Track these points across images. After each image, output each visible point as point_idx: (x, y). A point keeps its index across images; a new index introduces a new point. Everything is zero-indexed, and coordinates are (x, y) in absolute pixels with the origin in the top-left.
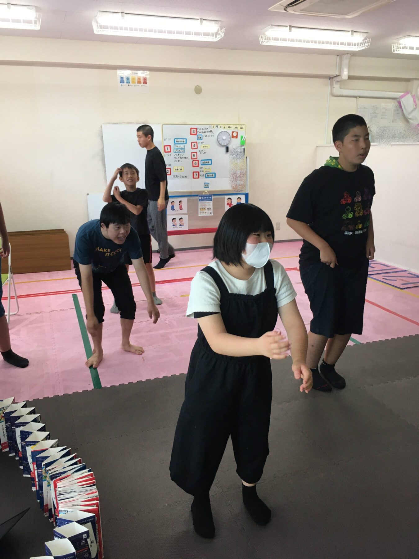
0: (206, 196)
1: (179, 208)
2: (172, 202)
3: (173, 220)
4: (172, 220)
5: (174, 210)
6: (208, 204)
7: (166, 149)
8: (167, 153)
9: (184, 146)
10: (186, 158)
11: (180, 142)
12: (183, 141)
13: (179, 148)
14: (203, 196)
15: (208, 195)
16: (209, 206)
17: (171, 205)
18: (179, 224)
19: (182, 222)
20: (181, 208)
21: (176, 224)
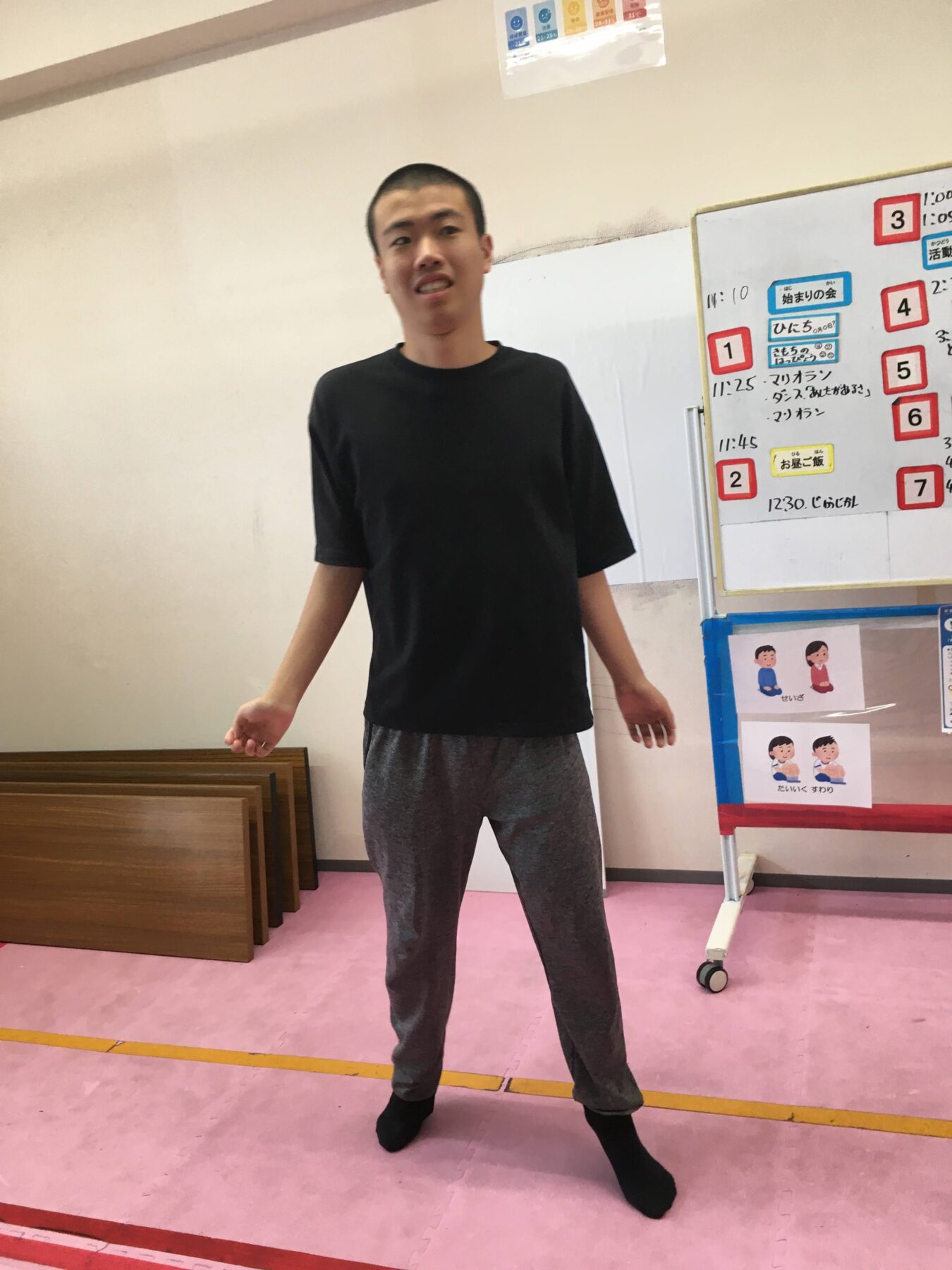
1: (811, 684)
2: (759, 651)
3: (776, 749)
4: (771, 749)
5: (775, 692)
7: (722, 352)
8: (725, 378)
9: (834, 318)
10: (851, 389)
11: (805, 303)
12: (826, 289)
13: (801, 334)
17: (760, 668)
18: (817, 773)
19: (830, 763)
20: (822, 684)
21: (794, 768)
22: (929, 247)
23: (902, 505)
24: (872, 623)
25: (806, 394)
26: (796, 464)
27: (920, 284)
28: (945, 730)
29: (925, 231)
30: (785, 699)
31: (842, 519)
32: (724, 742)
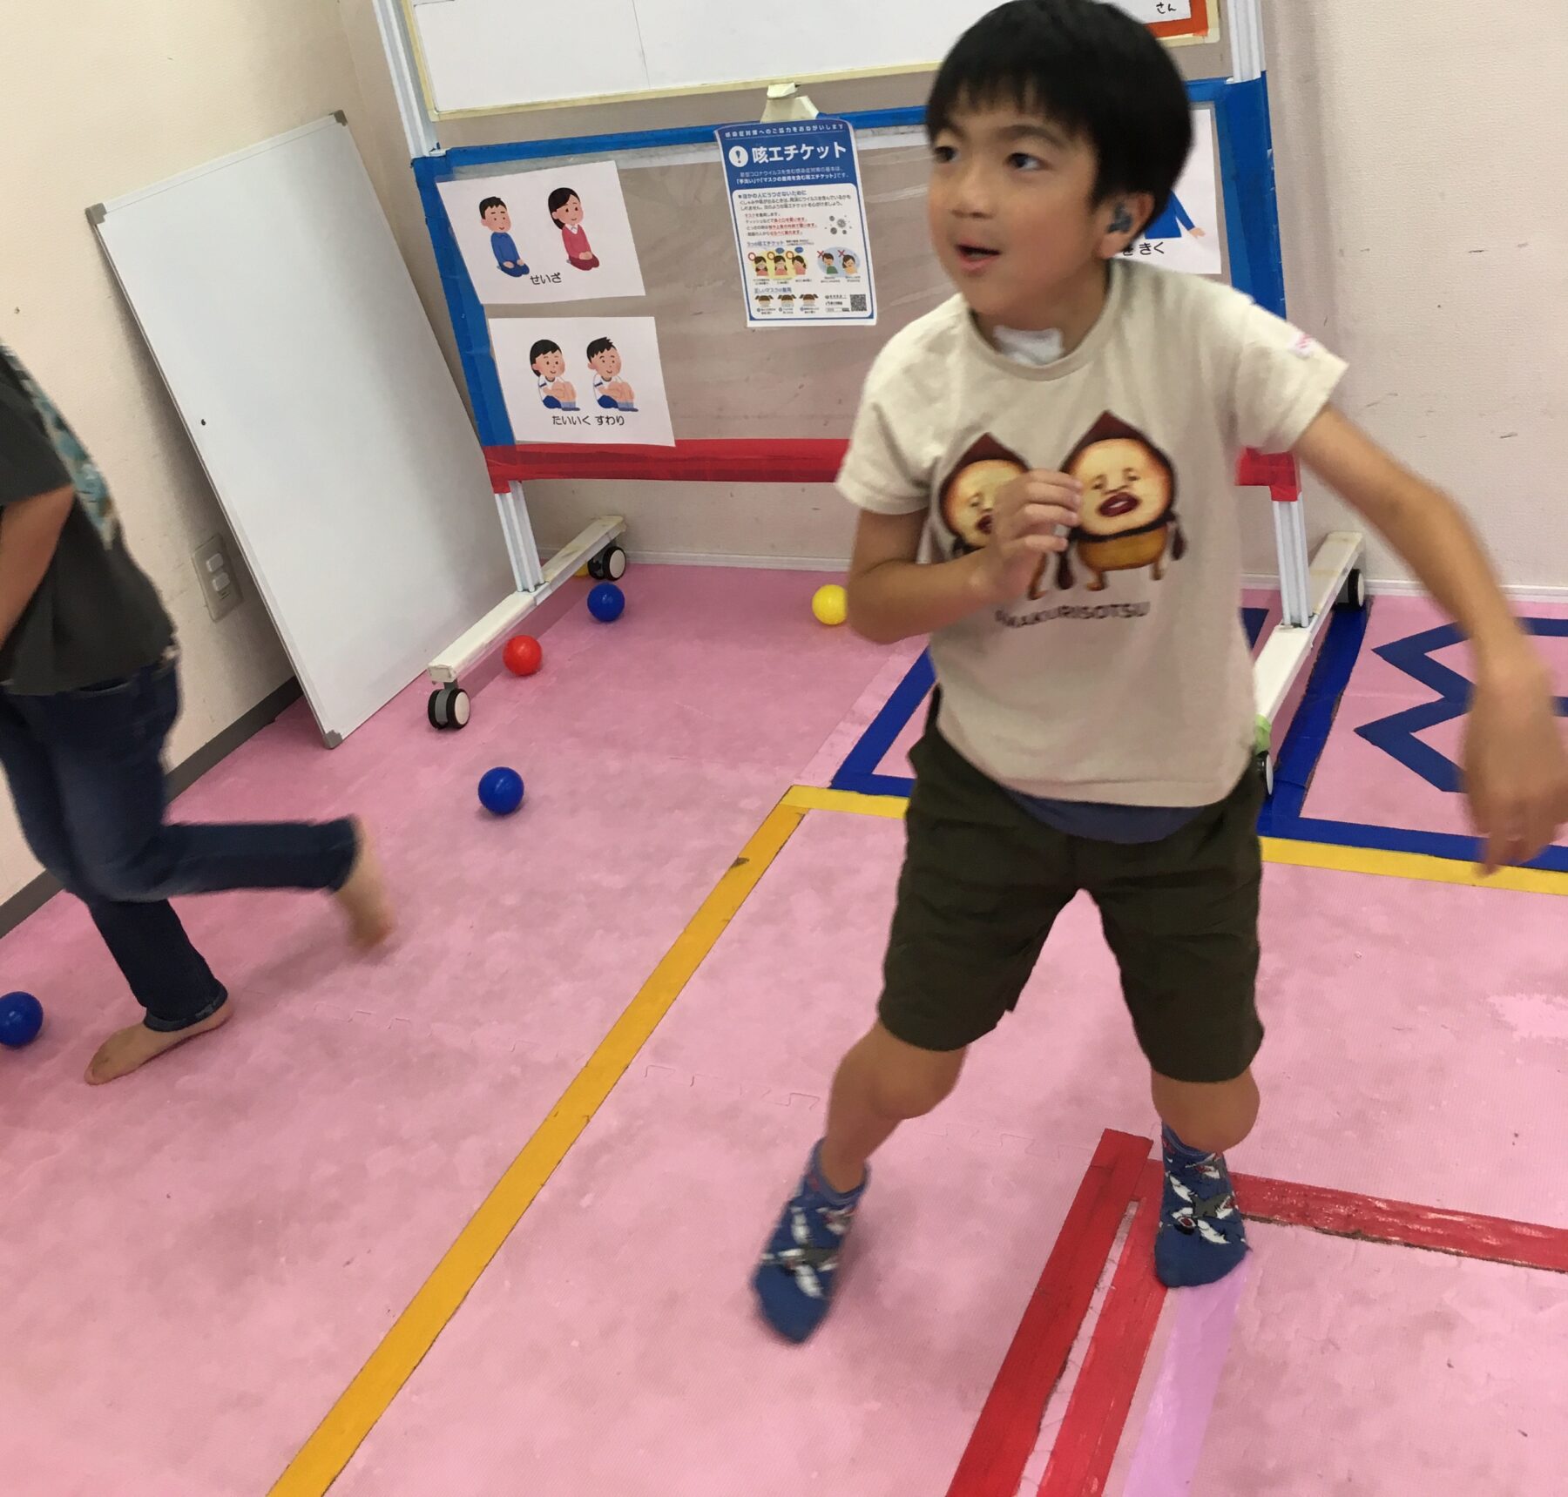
0: (797, 140)
1: (566, 256)
2: (486, 204)
3: (540, 359)
4: (533, 360)
5: (520, 270)
6: (818, 216)
14: (768, 143)
15: (810, 123)
16: (834, 231)
18: (599, 396)
19: (613, 379)
20: (583, 256)
21: (568, 388)
28: (751, 324)
30: (535, 280)
32: (473, 352)
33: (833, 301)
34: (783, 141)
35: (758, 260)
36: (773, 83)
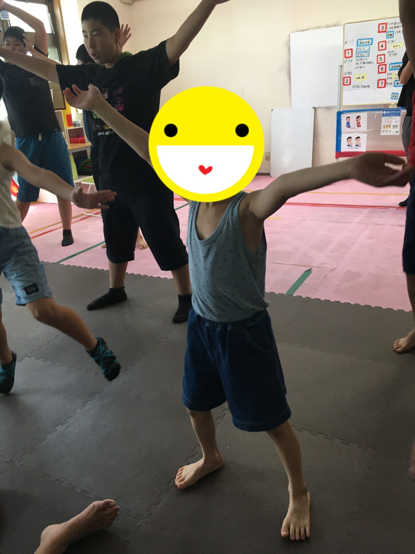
0: (393, 110)
1: (357, 125)
2: (347, 118)
3: (349, 139)
4: (347, 139)
5: (350, 127)
6: (394, 120)
7: (347, 53)
8: (347, 59)
9: (369, 47)
10: (371, 62)
11: (364, 44)
12: (368, 41)
13: (362, 51)
14: (389, 111)
15: (396, 108)
16: (396, 122)
17: (346, 122)
18: (356, 144)
19: (359, 142)
20: (359, 125)
21: (352, 144)
22: (388, 34)
23: (378, 87)
24: (370, 112)
25: (362, 63)
26: (359, 78)
27: (385, 41)
28: (381, 135)
29: (387, 31)
30: (351, 128)
31: (366, 89)
32: (338, 138)
33: (393, 132)
34: (391, 111)
35: (384, 126)
36: (392, 103)
